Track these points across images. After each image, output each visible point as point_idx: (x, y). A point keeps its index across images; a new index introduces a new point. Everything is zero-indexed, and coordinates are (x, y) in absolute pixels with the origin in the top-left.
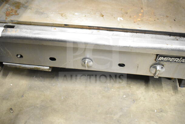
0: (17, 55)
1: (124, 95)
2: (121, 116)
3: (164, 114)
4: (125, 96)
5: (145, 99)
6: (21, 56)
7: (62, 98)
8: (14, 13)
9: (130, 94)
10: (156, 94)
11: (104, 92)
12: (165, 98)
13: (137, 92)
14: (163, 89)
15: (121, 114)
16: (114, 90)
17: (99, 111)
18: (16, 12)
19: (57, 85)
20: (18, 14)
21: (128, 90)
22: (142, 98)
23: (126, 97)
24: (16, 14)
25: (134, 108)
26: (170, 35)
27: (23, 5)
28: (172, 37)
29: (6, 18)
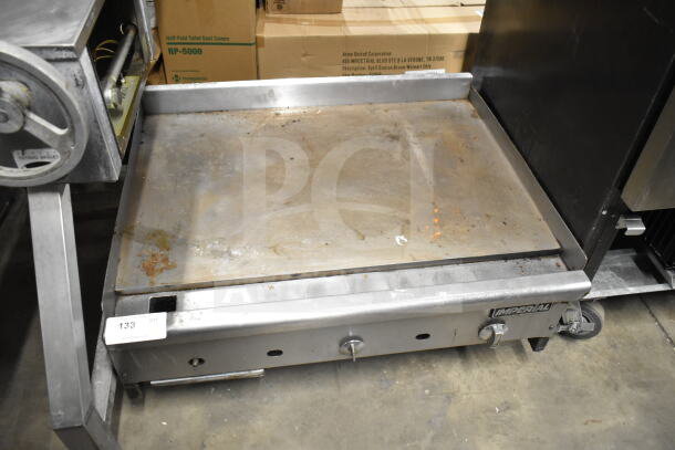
0: (191, 362)
1: (424, 389)
2: (433, 439)
3: (514, 412)
4: (427, 391)
5: (469, 387)
6: (201, 361)
7: (297, 428)
8: (162, 265)
9: (437, 384)
10: (486, 371)
11: (380, 392)
12: (506, 377)
13: (449, 375)
14: (498, 356)
15: (432, 433)
16: (402, 383)
17: (386, 439)
18: (166, 260)
19: (273, 398)
20: (174, 266)
21: (430, 376)
22: (464, 388)
23: (430, 394)
24: (169, 266)
25: (453, 413)
26: (506, 257)
27: (174, 236)
28: (510, 263)
29: (152, 283)
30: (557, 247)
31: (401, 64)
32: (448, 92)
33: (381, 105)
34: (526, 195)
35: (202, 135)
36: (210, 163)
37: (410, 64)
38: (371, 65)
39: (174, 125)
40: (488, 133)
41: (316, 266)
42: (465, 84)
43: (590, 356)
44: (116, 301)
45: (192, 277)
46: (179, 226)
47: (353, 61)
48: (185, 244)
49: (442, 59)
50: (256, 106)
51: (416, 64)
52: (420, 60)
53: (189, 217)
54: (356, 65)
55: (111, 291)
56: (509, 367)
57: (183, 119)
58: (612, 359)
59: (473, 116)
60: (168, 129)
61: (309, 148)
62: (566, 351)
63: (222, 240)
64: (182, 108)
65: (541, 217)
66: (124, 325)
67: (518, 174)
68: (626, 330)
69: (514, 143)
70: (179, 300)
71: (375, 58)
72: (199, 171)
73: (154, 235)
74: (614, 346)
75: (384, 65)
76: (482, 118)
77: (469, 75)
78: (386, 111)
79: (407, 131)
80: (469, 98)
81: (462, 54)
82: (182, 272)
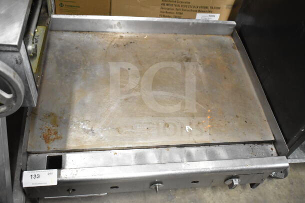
0: (68, 190)
6: (74, 190)
8: (54, 137)
9: (198, 199)
11: (168, 202)
16: (180, 197)
18: (56, 133)
20: (61, 138)
24: (58, 137)
26: (244, 143)
27: (60, 118)
28: (247, 146)
29: (49, 148)
30: (273, 139)
31: (195, 9)
32: (220, 30)
33: (182, 36)
34: (259, 103)
35: (77, 48)
36: (82, 69)
37: (200, 9)
38: (178, 8)
39: (60, 39)
40: (241, 59)
41: (141, 143)
42: (231, 27)
43: (279, 188)
44: (28, 157)
45: (71, 145)
46: (64, 110)
47: (167, 5)
48: (67, 123)
49: (219, 8)
50: (109, 30)
51: (203, 10)
52: (206, 8)
53: (69, 104)
54: (169, 7)
55: (25, 151)
56: (236, 192)
57: (66, 35)
58: (290, 191)
59: (233, 48)
60: (57, 41)
61: (139, 63)
62: (267, 185)
63: (88, 122)
64: (65, 28)
65: (266, 119)
66: (33, 176)
67: (256, 90)
68: (299, 174)
69: (256, 71)
70: (63, 159)
71: (181, 5)
72: (74, 74)
73: (49, 116)
74: (292, 183)
75: (185, 8)
76: (238, 50)
77: (234, 23)
78: (185, 40)
79: (196, 55)
80: (232, 35)
81: (231, 7)
82: (65, 142)
